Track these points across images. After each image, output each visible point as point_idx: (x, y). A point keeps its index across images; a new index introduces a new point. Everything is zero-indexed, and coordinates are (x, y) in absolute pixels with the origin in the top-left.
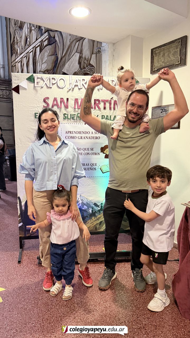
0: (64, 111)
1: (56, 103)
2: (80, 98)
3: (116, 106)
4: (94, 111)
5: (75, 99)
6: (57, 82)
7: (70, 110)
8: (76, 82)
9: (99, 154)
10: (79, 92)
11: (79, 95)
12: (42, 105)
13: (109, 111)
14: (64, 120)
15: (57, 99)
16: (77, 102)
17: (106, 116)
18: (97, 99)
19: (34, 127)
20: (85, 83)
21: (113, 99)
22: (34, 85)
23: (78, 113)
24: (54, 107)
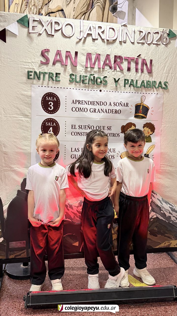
0: (70, 70)
1: (60, 58)
2: (94, 53)
3: (145, 67)
4: (113, 72)
5: (87, 54)
6: (62, 28)
7: (80, 69)
8: (89, 30)
9: (118, 135)
10: (93, 44)
11: (92, 48)
12: (38, 61)
13: (135, 74)
14: (71, 84)
15: (61, 52)
16: (90, 58)
17: (130, 81)
18: (119, 55)
19: (26, 93)
20: (102, 32)
21: (140, 58)
22: (29, 30)
23: (91, 75)
24: (56, 65)
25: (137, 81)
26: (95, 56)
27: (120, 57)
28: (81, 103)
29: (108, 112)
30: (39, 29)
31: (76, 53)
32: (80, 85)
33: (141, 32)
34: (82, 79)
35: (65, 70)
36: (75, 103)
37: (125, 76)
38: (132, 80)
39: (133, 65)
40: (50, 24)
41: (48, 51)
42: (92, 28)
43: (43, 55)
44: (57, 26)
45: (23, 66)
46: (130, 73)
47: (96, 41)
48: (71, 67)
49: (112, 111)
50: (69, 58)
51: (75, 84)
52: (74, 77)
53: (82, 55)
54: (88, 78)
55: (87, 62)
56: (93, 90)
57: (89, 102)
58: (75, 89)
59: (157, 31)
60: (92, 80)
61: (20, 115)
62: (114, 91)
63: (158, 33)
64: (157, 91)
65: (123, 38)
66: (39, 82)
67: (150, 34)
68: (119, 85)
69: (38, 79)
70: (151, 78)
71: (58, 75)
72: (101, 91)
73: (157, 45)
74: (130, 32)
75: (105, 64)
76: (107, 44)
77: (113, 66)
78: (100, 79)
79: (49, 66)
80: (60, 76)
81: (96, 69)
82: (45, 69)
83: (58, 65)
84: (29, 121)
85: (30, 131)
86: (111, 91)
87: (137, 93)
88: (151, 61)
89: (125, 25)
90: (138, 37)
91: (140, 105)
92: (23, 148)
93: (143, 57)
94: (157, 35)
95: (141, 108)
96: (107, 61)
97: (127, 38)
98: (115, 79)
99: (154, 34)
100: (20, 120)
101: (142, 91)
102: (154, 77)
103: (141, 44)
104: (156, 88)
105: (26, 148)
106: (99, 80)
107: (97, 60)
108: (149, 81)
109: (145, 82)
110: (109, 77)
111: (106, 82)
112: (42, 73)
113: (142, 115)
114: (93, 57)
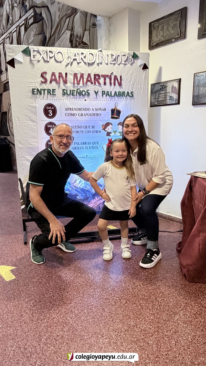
0: (63, 86)
1: (54, 78)
2: (79, 73)
3: (116, 81)
4: (94, 87)
5: (74, 74)
6: (55, 55)
7: (70, 85)
8: (74, 56)
9: (100, 131)
10: (78, 66)
11: (77, 69)
12: (39, 81)
13: (110, 87)
14: (64, 96)
15: (55, 73)
16: (76, 77)
17: (106, 92)
18: (97, 74)
19: (32, 104)
20: (84, 57)
21: (113, 74)
22: (31, 58)
23: (78, 89)
24: (52, 83)
25: (111, 92)
26: (80, 75)
27: (98, 75)
28: (72, 109)
29: (91, 115)
30: (38, 57)
31: (66, 74)
32: (70, 97)
33: (112, 55)
34: (71, 92)
35: (59, 86)
36: (67, 110)
37: (102, 89)
38: (108, 92)
39: (108, 80)
40: (46, 53)
41: (46, 73)
42: (76, 54)
43: (42, 76)
44: (51, 54)
45: (28, 85)
46: (106, 87)
47: (80, 64)
48: (64, 84)
49: (94, 114)
50: (61, 78)
51: (67, 97)
52: (66, 91)
53: (70, 75)
54: (76, 91)
55: (74, 80)
56: (80, 100)
57: (78, 109)
58: (67, 100)
59: (124, 54)
60: (78, 92)
61: (30, 121)
62: (95, 100)
63: (125, 55)
64: (126, 98)
65: (99, 61)
66: (41, 97)
67: (119, 57)
68: (99, 95)
69: (40, 94)
70: (121, 90)
71: (54, 91)
72: (85, 100)
73: (125, 64)
74: (105, 56)
75: (87, 81)
76: (88, 65)
77: (93, 82)
78: (84, 91)
79: (47, 84)
80: (56, 91)
81: (81, 84)
82: (45, 86)
83: (54, 83)
84: (36, 125)
85: (37, 132)
86: (93, 100)
87: (111, 101)
88: (121, 77)
89: (101, 51)
90: (110, 59)
91: (114, 110)
92: (33, 144)
93: (115, 74)
94: (124, 56)
95: (115, 111)
96: (88, 78)
97: (103, 60)
98: (95, 91)
99: (122, 57)
100: (29, 124)
101: (115, 99)
102: (123, 89)
103: (112, 65)
104: (125, 96)
105: (35, 144)
106: (84, 93)
107: (82, 78)
108: (120, 92)
109: (117, 93)
110: (91, 90)
111: (89, 93)
112: (43, 89)
113: (116, 116)
114: (79, 76)
